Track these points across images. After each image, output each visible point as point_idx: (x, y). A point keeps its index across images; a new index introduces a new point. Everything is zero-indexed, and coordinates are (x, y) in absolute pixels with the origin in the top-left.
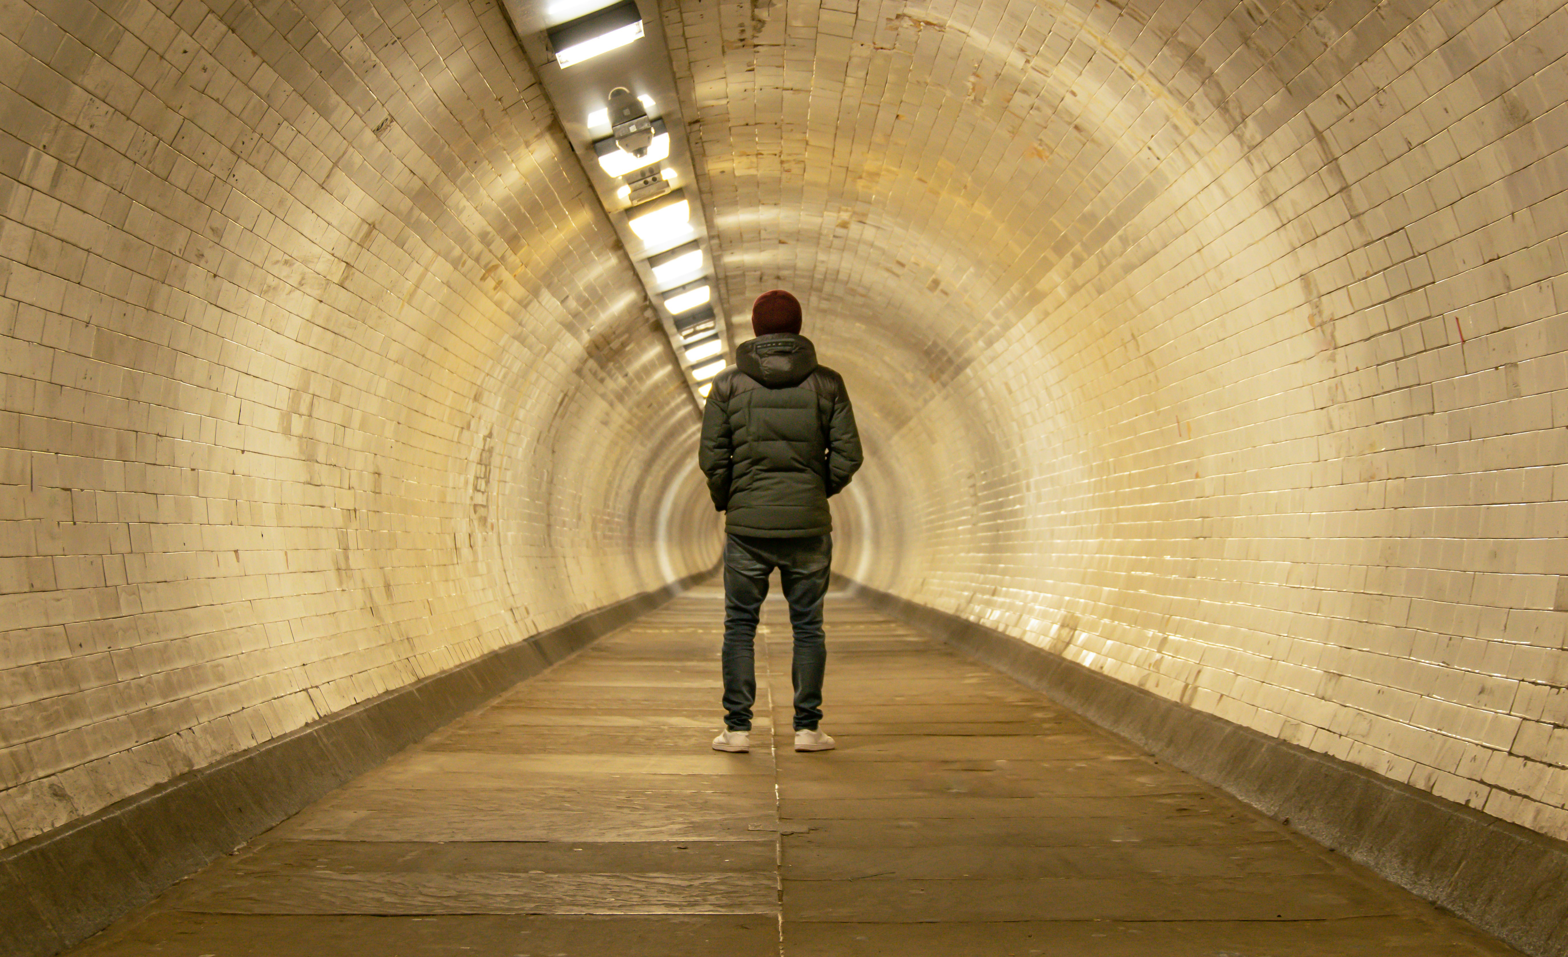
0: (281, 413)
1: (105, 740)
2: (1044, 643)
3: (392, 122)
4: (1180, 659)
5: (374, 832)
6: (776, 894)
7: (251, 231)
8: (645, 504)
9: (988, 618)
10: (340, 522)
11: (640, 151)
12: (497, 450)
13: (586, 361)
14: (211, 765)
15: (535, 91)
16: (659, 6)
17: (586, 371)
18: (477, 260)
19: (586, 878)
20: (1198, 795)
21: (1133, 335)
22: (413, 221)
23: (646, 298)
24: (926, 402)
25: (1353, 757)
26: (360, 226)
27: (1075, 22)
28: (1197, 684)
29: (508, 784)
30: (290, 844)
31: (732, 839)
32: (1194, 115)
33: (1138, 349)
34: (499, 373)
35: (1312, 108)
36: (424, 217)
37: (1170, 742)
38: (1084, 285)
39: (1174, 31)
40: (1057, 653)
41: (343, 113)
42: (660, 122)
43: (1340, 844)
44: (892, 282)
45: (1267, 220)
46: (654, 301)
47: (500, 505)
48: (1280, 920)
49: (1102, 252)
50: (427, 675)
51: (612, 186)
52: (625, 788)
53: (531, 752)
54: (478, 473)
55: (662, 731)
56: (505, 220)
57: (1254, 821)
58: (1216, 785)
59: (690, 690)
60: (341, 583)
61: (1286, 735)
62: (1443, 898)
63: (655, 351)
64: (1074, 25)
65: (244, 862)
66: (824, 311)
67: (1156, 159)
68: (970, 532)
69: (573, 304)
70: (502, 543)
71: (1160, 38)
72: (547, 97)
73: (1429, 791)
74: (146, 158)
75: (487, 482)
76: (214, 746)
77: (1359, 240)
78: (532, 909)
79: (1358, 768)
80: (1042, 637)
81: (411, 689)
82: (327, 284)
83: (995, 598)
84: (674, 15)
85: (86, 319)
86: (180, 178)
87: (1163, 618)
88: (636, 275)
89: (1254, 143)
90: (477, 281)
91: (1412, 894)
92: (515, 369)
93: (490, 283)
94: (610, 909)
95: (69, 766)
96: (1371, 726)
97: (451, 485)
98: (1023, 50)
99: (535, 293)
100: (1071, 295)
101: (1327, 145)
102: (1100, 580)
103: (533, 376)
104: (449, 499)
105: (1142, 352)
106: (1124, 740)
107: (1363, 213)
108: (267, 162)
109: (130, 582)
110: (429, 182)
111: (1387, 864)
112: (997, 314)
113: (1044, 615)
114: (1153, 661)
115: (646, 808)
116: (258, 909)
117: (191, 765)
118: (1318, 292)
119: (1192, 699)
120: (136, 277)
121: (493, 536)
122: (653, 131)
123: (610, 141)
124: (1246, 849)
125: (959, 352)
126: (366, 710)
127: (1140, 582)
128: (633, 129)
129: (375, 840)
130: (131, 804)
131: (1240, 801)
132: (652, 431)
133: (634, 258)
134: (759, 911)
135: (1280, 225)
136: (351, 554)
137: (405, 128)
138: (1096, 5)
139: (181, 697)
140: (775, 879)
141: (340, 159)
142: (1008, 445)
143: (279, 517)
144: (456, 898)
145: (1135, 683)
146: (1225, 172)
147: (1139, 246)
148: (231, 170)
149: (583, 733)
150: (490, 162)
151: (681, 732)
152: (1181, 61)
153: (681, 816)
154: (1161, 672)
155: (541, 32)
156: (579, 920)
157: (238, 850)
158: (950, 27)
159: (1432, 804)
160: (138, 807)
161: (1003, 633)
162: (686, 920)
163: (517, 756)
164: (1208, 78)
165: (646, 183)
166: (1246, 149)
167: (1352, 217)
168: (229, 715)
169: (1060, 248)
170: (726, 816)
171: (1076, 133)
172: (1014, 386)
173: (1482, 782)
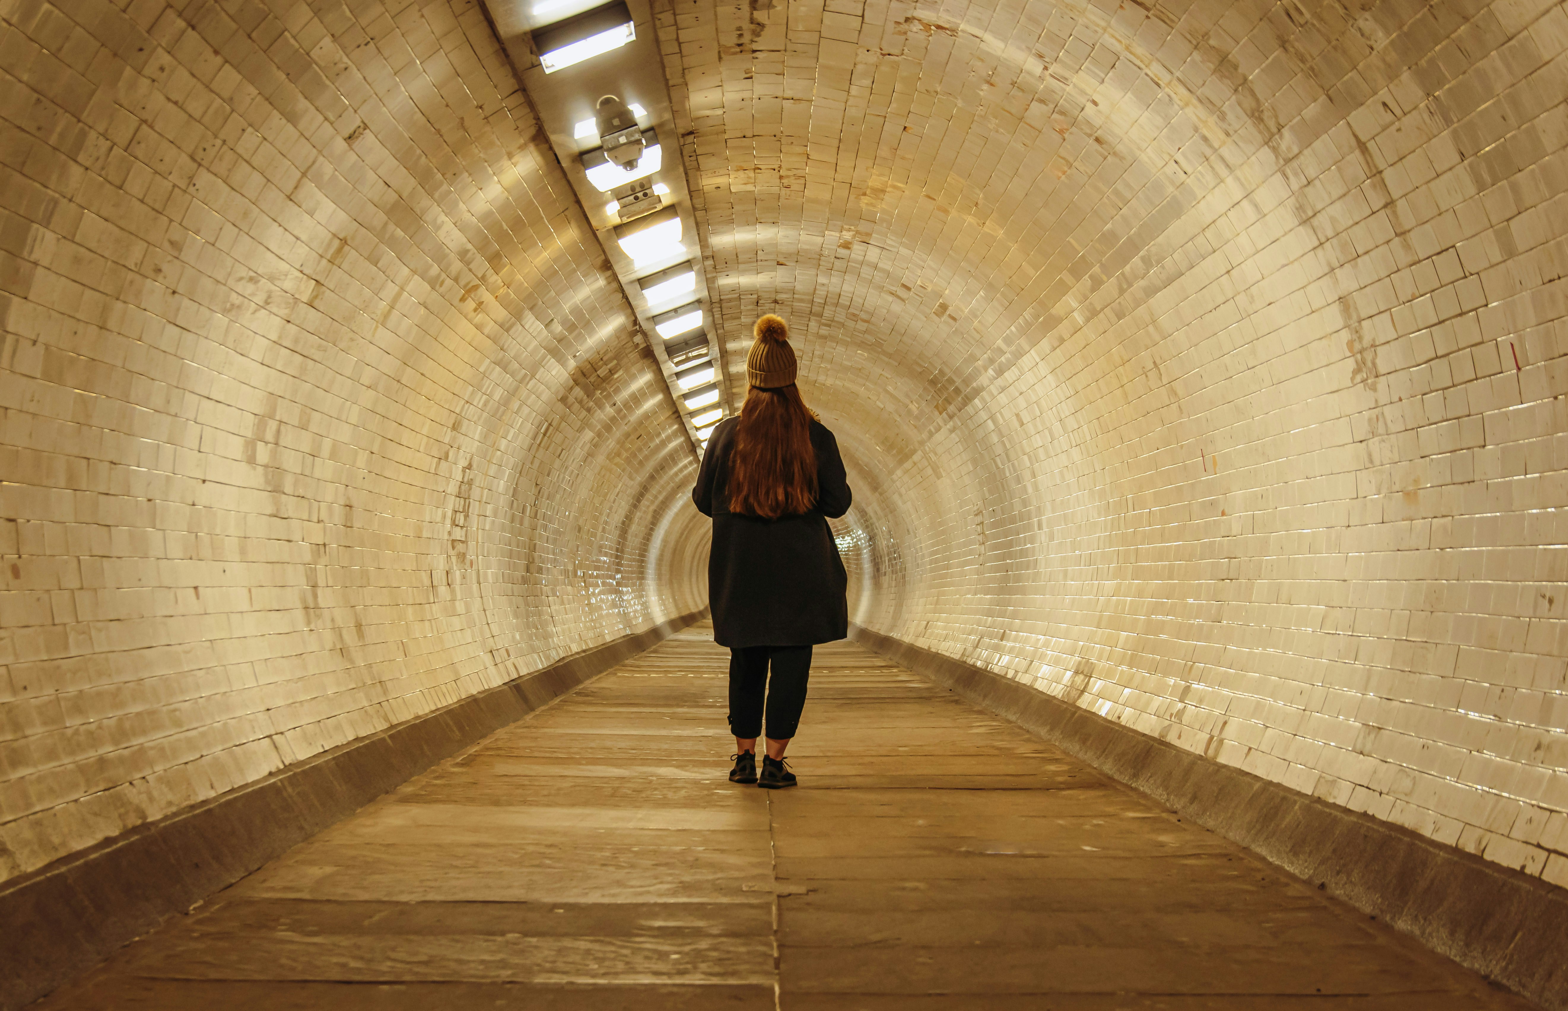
0: (246, 441)
1: (51, 791)
2: (1057, 690)
3: (365, 129)
4: (1204, 711)
5: (341, 890)
6: (771, 963)
7: (213, 245)
8: (633, 540)
9: (996, 664)
10: (308, 558)
11: (630, 164)
12: (477, 482)
13: (571, 388)
14: (166, 818)
15: (519, 98)
16: (652, 7)
17: (571, 399)
18: (456, 280)
19: (567, 943)
20: (1225, 855)
21: (1154, 363)
22: (387, 236)
23: (635, 322)
24: (931, 434)
25: (1395, 817)
26: (331, 241)
27: (1098, 25)
28: (1223, 736)
29: (484, 838)
30: (250, 902)
31: (725, 900)
32: (1225, 126)
33: (1161, 379)
34: (479, 400)
35: (1357, 117)
36: (399, 233)
37: (1194, 798)
38: (1102, 309)
39: (1206, 35)
40: (1071, 702)
41: (311, 119)
42: (651, 133)
43: (1382, 911)
44: (897, 307)
45: (1304, 239)
46: (645, 325)
47: (480, 540)
48: (1319, 994)
49: (1123, 274)
50: (400, 721)
51: (600, 201)
52: (609, 844)
53: (510, 804)
54: (457, 506)
55: (651, 782)
56: (487, 237)
57: (1287, 885)
58: (1244, 845)
59: (680, 738)
60: (309, 623)
61: (1321, 792)
62: (1497, 971)
63: (646, 378)
64: (1097, 29)
65: (200, 922)
66: (824, 337)
67: (1182, 173)
68: (978, 572)
69: (557, 328)
70: (481, 580)
71: (1190, 42)
72: (531, 105)
73: (1480, 854)
74: (100, 163)
75: (466, 516)
76: (170, 797)
77: (1404, 258)
78: (508, 976)
79: (1401, 829)
80: (1054, 684)
81: (383, 736)
82: (295, 303)
83: (1004, 643)
84: (666, 17)
85: (33, 337)
86: (135, 186)
87: (1186, 664)
88: (625, 297)
89: (1291, 156)
90: (456, 302)
91: (1462, 967)
92: (497, 397)
93: (471, 304)
94: (594, 976)
95: (10, 818)
96: (1414, 784)
97: (428, 519)
98: (1041, 56)
99: (518, 316)
100: (1088, 320)
101: (1371, 157)
102: (1116, 624)
103: (515, 405)
104: (425, 534)
105: (1165, 381)
106: (1144, 795)
107: (1409, 231)
108: (229, 170)
109: (80, 619)
110: (404, 196)
111: (1434, 934)
112: (1008, 341)
113: (1056, 662)
114: (1175, 711)
115: (633, 866)
116: (213, 974)
117: (144, 816)
118: (1359, 316)
119: (1217, 752)
120: (88, 293)
121: (472, 574)
122: (644, 142)
123: (598, 153)
124: (1279, 915)
125: (967, 382)
126: (334, 759)
127: (1161, 627)
128: (623, 140)
129: (341, 899)
130: (78, 859)
131: (1270, 863)
132: (641, 463)
133: (623, 279)
134: (754, 980)
135: (1317, 243)
136: (320, 592)
137: (379, 136)
138: (1121, 7)
139: (135, 743)
140: (770, 945)
141: (309, 167)
142: (1018, 480)
143: (243, 551)
144: (426, 963)
145: (1156, 735)
146: (1258, 187)
147: (1163, 267)
148: (191, 178)
149: (566, 784)
150: (470, 175)
151: (670, 784)
152: (1212, 66)
153: (671, 875)
154: (1184, 722)
155: (525, 33)
156: (559, 990)
157: (194, 909)
158: (962, 31)
159: (1484, 869)
160: (86, 864)
161: (1012, 680)
162: (675, 990)
163: (495, 809)
164: (1242, 85)
165: (636, 198)
166: (1282, 162)
167: (1397, 235)
168: (186, 763)
169: (1077, 272)
170: (719, 875)
171: (1096, 146)
172: (1026, 417)
173: (1539, 846)
